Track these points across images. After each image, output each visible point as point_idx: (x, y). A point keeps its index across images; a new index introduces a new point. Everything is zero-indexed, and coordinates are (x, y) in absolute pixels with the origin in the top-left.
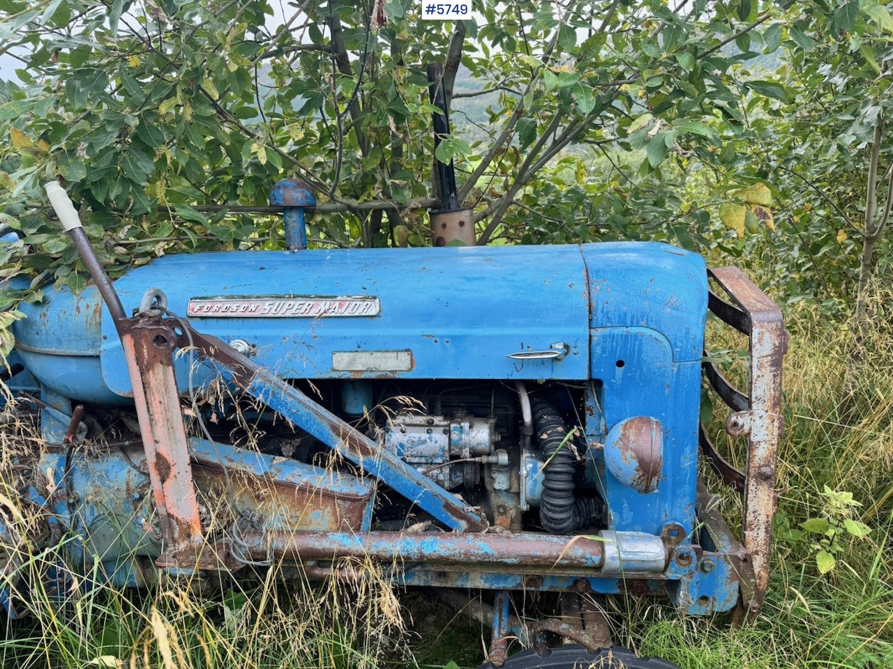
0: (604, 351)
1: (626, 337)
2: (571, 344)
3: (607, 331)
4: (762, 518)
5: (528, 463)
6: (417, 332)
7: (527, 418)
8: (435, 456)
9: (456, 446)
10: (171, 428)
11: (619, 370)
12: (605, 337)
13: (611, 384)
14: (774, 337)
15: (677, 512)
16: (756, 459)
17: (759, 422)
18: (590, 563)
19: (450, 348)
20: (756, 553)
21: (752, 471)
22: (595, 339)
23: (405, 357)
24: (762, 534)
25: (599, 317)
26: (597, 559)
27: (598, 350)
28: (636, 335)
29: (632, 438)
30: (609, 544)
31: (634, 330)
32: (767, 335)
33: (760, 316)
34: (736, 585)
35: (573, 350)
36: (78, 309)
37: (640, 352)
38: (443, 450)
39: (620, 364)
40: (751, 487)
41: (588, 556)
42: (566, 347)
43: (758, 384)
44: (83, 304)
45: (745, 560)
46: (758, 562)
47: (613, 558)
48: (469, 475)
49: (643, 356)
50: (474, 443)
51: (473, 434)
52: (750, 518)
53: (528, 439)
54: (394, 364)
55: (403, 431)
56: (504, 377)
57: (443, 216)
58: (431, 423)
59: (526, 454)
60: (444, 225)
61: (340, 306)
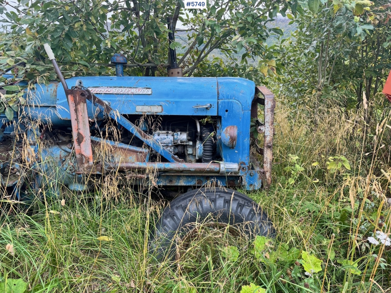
0: (222, 107)
1: (228, 102)
2: (212, 104)
3: (223, 100)
4: (269, 160)
5: (199, 145)
6: (164, 100)
7: (199, 130)
8: (169, 143)
9: (176, 140)
10: (85, 124)
11: (226, 113)
12: (222, 102)
13: (224, 117)
14: (271, 103)
15: (243, 159)
16: (266, 141)
17: (267, 129)
18: (216, 170)
19: (174, 105)
20: (267, 171)
21: (265, 145)
22: (219, 103)
23: (160, 108)
24: (269, 166)
25: (220, 96)
26: (218, 169)
27: (220, 106)
28: (231, 102)
29: (229, 130)
30: (222, 164)
31: (231, 100)
32: (269, 102)
33: (268, 96)
34: (261, 180)
35: (213, 106)
36: (48, 90)
37: (233, 107)
38: (172, 141)
39: (227, 111)
40: (265, 150)
41: (215, 167)
42: (211, 105)
43: (267, 117)
44: (49, 89)
45: (263, 173)
46: (268, 175)
47: (223, 168)
48: (180, 149)
49: (234, 108)
50: (182, 139)
51: (181, 136)
52: (265, 160)
53: (199, 137)
54: (156, 110)
55: (159, 135)
56: (192, 115)
57: (172, 70)
58: (168, 133)
59: (198, 142)
60: (172, 73)
61: (139, 91)
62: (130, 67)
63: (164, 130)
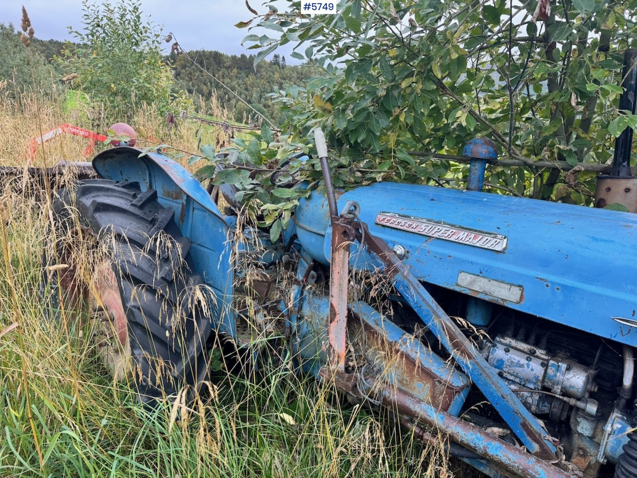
6: (533, 273)
7: (627, 382)
8: (528, 381)
9: (550, 380)
10: (341, 290)
19: (559, 294)
23: (516, 291)
36: (323, 206)
44: (325, 203)
48: (556, 409)
50: (567, 383)
51: (568, 376)
53: (623, 401)
54: (506, 294)
55: (507, 351)
56: (608, 337)
57: (609, 181)
58: (532, 353)
59: (616, 415)
60: (609, 189)
61: (475, 237)
62: (505, 165)
63: (526, 341)
